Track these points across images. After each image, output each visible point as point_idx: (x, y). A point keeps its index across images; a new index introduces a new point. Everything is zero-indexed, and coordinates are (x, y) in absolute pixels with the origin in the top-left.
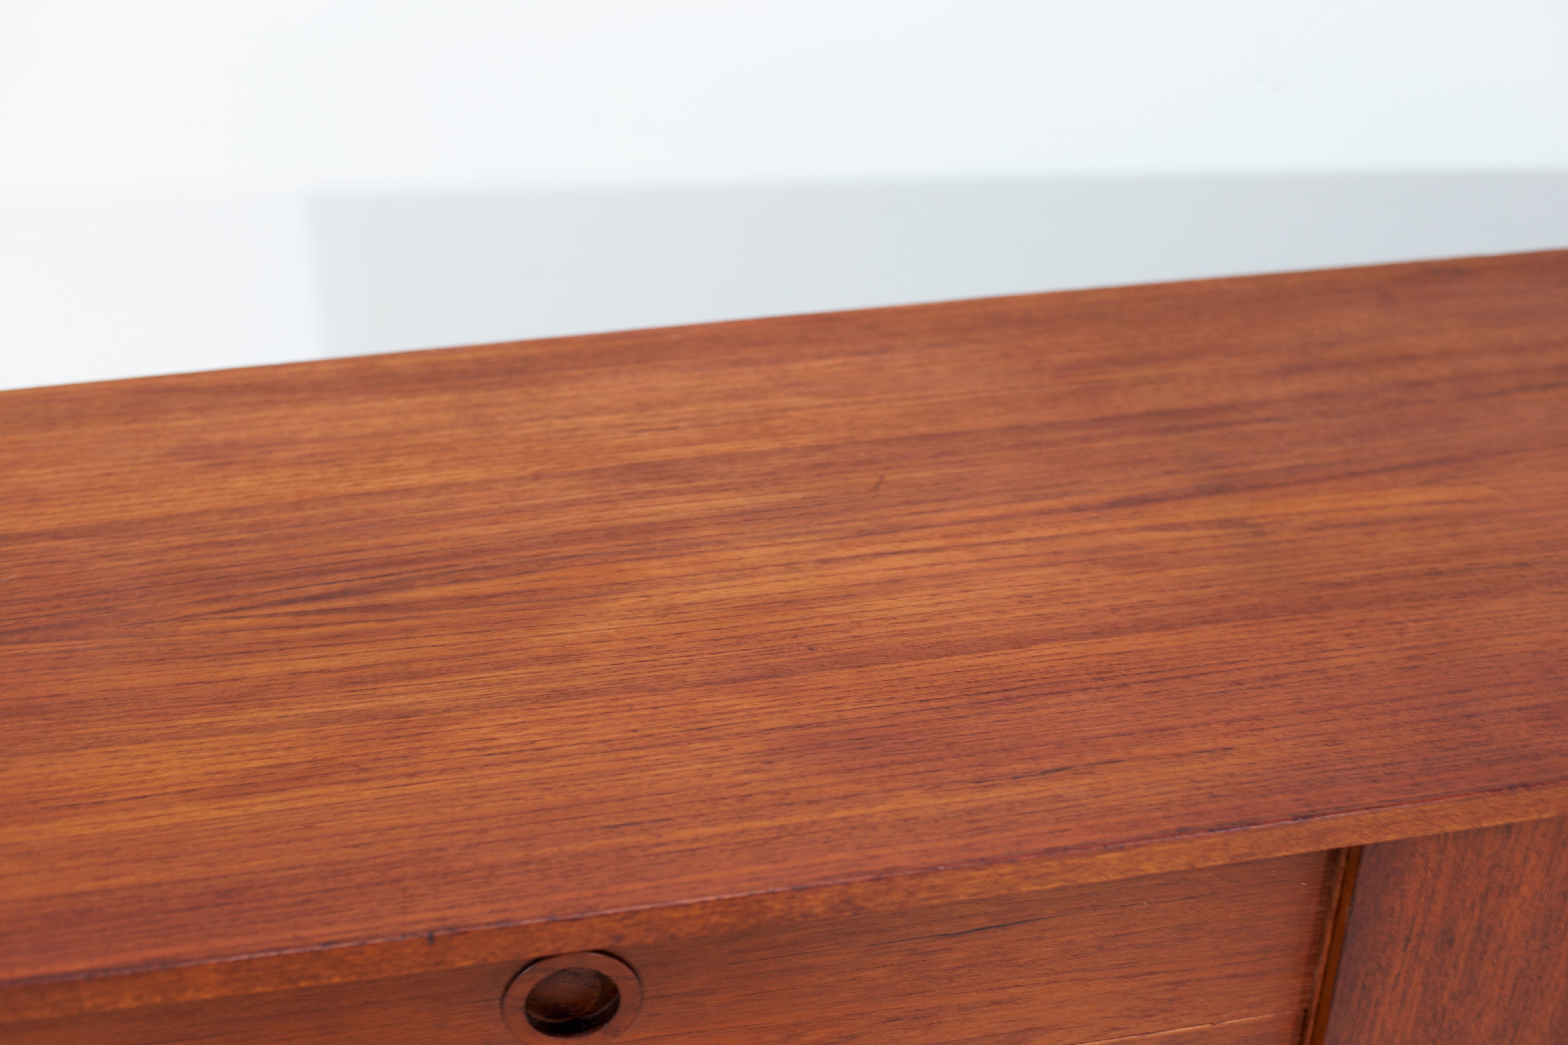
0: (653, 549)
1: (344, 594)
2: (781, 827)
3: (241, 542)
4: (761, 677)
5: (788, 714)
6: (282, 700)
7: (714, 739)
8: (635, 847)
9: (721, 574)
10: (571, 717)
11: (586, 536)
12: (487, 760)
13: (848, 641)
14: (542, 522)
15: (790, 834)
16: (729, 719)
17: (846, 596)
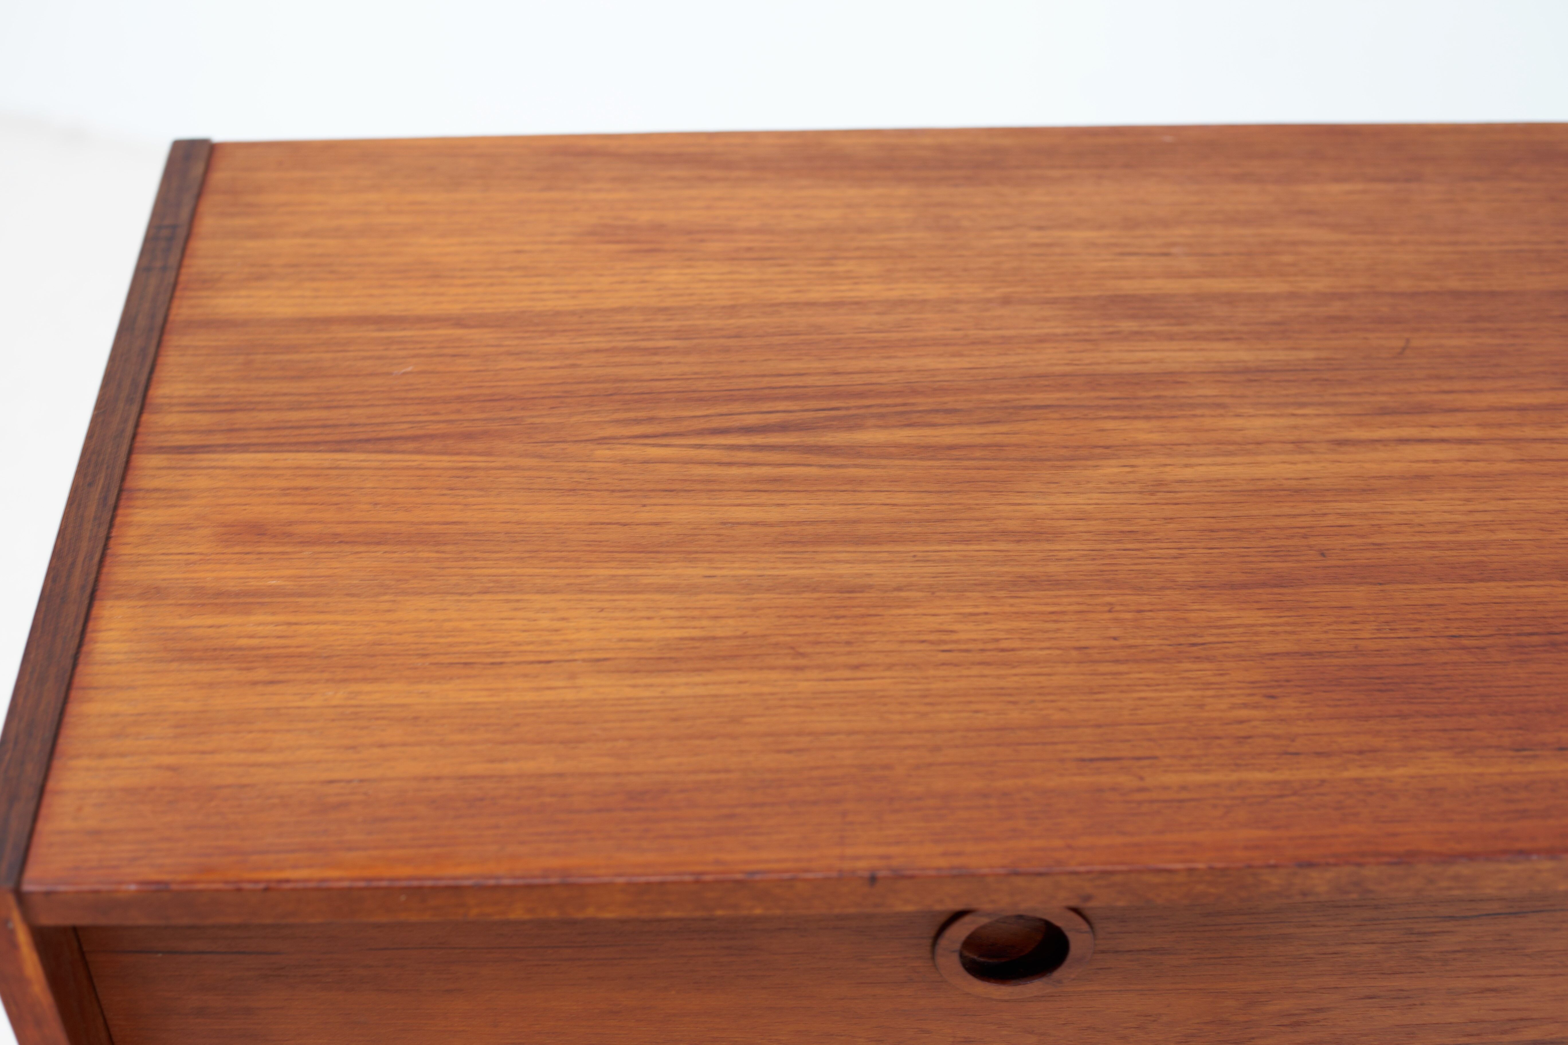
0: (1140, 407)
1: (783, 428)
2: (1285, 783)
3: (666, 351)
4: (1264, 585)
5: (1295, 637)
6: (708, 555)
7: (1209, 659)
8: (1113, 789)
9: (1219, 446)
10: (1042, 613)
11: (1062, 382)
12: (943, 656)
13: (1367, 549)
14: (1012, 359)
15: (1295, 793)
16: (1225, 635)
17: (1364, 490)
